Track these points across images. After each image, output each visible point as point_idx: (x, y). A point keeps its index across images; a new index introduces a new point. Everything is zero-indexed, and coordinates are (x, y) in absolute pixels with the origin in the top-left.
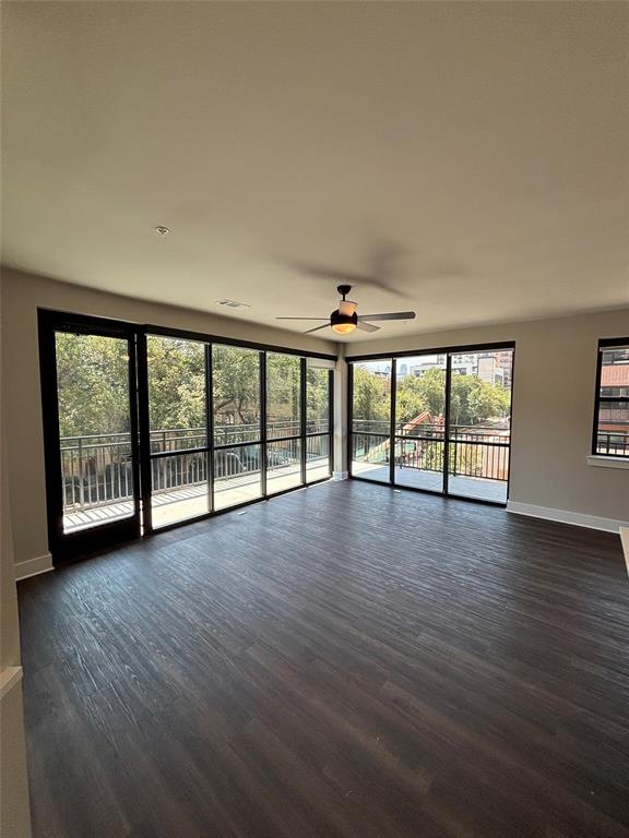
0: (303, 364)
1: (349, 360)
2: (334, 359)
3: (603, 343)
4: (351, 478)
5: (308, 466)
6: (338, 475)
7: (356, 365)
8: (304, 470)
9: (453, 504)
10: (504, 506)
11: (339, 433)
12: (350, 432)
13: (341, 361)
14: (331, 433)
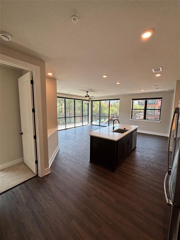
0: (82, 102)
3: (133, 99)
4: (92, 125)
5: (83, 123)
6: (90, 124)
7: (93, 102)
11: (90, 116)
12: (92, 116)
13: (90, 101)
14: (88, 116)
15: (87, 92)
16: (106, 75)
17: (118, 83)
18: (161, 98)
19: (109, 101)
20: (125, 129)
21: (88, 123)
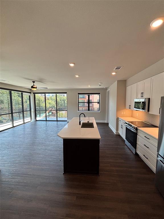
0: (22, 94)
1: (34, 93)
2: (30, 93)
3: (79, 94)
4: (36, 121)
5: (25, 119)
6: (33, 120)
7: (36, 95)
8: (24, 120)
9: (58, 122)
10: (67, 121)
11: (33, 110)
12: (35, 110)
13: (32, 94)
14: (30, 110)
15: (34, 82)
16: (74, 64)
17: (77, 76)
18: (99, 94)
19: (56, 95)
20: (88, 122)
21: (31, 119)
